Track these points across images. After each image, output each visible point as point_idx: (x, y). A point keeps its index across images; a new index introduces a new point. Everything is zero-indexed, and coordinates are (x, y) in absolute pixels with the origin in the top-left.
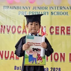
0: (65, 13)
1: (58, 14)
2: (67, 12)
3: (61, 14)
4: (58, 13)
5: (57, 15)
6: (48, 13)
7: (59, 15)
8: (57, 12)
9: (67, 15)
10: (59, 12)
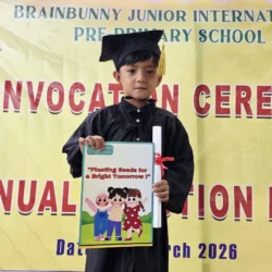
0: (250, 34)
1: (225, 38)
2: (259, 32)
3: (238, 38)
4: (226, 33)
5: (222, 41)
6: (187, 35)
7: (228, 41)
8: (222, 31)
9: (259, 41)
10: (229, 31)
